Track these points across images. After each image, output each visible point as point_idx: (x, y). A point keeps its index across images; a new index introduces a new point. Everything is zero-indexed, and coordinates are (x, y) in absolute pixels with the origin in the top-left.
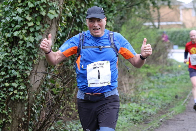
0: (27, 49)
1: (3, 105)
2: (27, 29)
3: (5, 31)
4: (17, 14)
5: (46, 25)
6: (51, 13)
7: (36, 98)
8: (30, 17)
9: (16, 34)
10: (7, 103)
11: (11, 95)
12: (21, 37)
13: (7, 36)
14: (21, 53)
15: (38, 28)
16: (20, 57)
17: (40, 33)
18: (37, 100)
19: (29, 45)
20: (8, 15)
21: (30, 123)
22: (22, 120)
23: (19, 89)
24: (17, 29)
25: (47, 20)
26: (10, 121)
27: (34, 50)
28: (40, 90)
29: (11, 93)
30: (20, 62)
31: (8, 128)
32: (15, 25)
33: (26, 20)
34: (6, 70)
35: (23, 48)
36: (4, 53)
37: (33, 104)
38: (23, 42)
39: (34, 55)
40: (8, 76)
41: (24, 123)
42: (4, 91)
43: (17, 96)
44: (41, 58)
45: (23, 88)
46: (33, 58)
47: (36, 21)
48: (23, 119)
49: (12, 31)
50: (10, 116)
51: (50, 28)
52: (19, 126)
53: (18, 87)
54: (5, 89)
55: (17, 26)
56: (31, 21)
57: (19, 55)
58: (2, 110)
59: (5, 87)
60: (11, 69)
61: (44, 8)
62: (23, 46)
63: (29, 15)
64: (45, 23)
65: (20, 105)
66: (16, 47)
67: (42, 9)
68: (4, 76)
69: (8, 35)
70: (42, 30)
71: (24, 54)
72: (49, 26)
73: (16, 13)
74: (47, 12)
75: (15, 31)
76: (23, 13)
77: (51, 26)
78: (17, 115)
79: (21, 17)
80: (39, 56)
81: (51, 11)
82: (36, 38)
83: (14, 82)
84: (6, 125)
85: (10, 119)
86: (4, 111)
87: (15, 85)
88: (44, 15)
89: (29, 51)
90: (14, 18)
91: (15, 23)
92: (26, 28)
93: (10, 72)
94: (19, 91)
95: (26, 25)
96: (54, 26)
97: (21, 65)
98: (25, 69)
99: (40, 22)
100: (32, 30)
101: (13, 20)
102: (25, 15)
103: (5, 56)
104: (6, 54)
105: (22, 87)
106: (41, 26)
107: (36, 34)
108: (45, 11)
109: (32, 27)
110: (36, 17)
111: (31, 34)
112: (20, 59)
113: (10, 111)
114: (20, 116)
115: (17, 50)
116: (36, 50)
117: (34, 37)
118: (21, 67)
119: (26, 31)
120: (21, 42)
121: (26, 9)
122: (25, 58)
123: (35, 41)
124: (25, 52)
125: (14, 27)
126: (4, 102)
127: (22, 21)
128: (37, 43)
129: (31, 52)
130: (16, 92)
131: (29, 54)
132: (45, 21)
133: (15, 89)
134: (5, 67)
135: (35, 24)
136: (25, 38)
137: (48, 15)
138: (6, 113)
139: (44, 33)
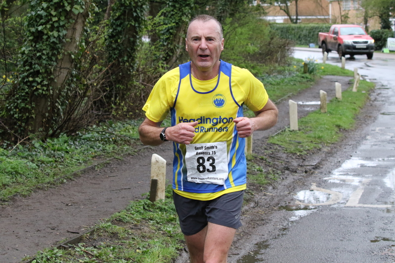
0: (51, 44)
1: (26, 100)
2: (51, 24)
3: (30, 26)
4: (43, 9)
5: (71, 20)
6: (76, 9)
7: (60, 94)
8: (55, 11)
9: (40, 28)
10: (31, 97)
11: (34, 90)
12: (45, 32)
13: (31, 31)
14: (45, 47)
15: (62, 23)
16: (44, 52)
17: (65, 28)
18: (61, 95)
19: (52, 40)
20: (34, 9)
21: (54, 118)
22: (45, 115)
23: (42, 84)
24: (41, 23)
25: (72, 15)
26: (34, 116)
27: (58, 45)
28: (65, 86)
29: (35, 88)
30: (44, 57)
31: (32, 123)
32: (40, 20)
33: (51, 15)
34: (31, 65)
35: (47, 43)
36: (29, 47)
37: (58, 100)
38: (47, 36)
39: (58, 50)
40: (32, 71)
41: (48, 119)
42: (28, 86)
43: (40, 91)
44: (66, 53)
45: (47, 83)
46: (56, 53)
47: (61, 16)
48: (47, 114)
49: (37, 26)
50: (33, 111)
51: (75, 24)
52: (43, 122)
53: (42, 82)
54: (29, 84)
55: (41, 21)
56: (55, 16)
57: (44, 50)
58: (26, 105)
59: (29, 81)
60: (35, 64)
61: (69, 4)
62: (47, 41)
63: (53, 10)
64: (70, 18)
65: (43, 100)
66: (41, 42)
67: (66, 4)
68: (28, 70)
69: (33, 30)
70: (66, 25)
71: (48, 49)
72: (74, 21)
73: (41, 7)
74: (72, 7)
75: (40, 25)
76: (48, 7)
77: (76, 22)
78: (41, 110)
79: (46, 11)
80: (63, 51)
81: (75, 6)
82: (60, 33)
83: (37, 77)
84: (30, 120)
85: (34, 114)
86: (27, 106)
87: (38, 80)
88: (68, 10)
89: (53, 46)
90: (39, 12)
91: (40, 17)
92: (51, 22)
93: (33, 67)
94: (43, 86)
95: (51, 20)
96: (80, 21)
97: (44, 60)
98: (49, 64)
99: (65, 17)
100: (56, 25)
101: (39, 15)
102: (50, 10)
103: (30, 50)
104: (30, 48)
105: (45, 83)
106: (66, 21)
107: (60, 29)
108: (70, 6)
109: (56, 21)
110: (61, 12)
111: (56, 29)
112: (43, 54)
113: (34, 106)
114: (44, 112)
115: (41, 44)
116: (59, 45)
117: (59, 31)
118: (44, 62)
119: (50, 26)
120: (45, 37)
121: (51, 3)
122: (49, 53)
123: (59, 36)
124: (49, 47)
125: (39, 21)
126: (28, 97)
127: (46, 16)
128: (61, 38)
129: (55, 47)
130: (39, 87)
131: (53, 49)
132: (70, 16)
133: (38, 84)
134: (29, 61)
135: (59, 19)
136: (49, 33)
137: (73, 10)
138: (30, 107)
139: (69, 28)
